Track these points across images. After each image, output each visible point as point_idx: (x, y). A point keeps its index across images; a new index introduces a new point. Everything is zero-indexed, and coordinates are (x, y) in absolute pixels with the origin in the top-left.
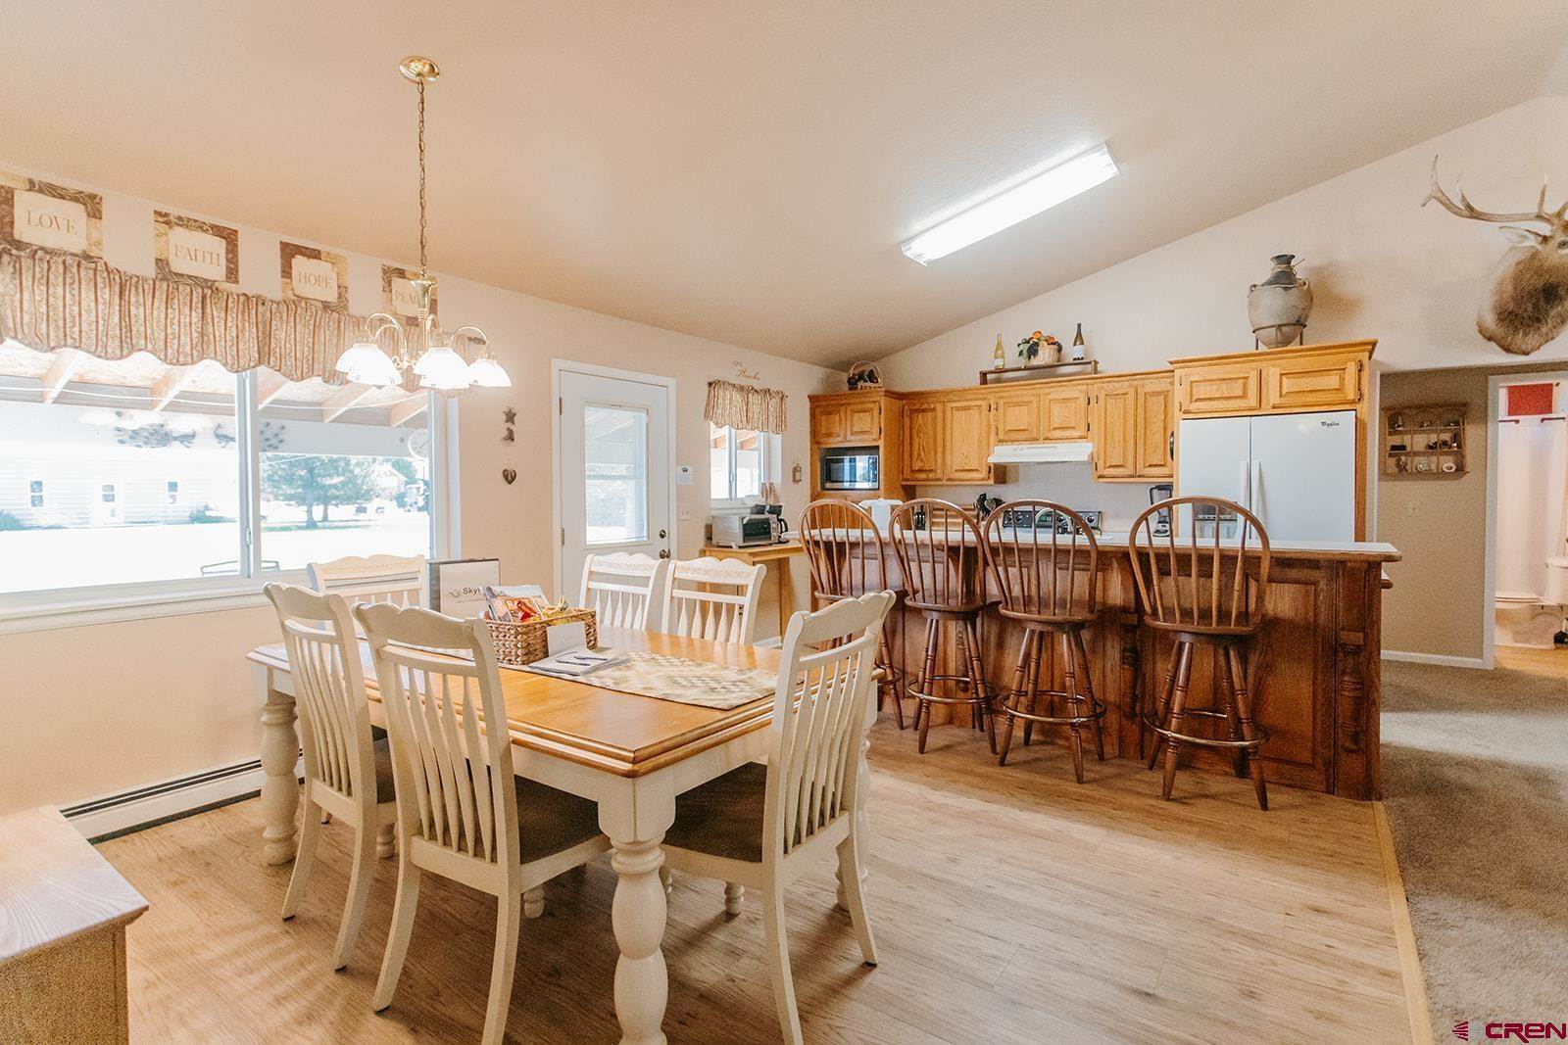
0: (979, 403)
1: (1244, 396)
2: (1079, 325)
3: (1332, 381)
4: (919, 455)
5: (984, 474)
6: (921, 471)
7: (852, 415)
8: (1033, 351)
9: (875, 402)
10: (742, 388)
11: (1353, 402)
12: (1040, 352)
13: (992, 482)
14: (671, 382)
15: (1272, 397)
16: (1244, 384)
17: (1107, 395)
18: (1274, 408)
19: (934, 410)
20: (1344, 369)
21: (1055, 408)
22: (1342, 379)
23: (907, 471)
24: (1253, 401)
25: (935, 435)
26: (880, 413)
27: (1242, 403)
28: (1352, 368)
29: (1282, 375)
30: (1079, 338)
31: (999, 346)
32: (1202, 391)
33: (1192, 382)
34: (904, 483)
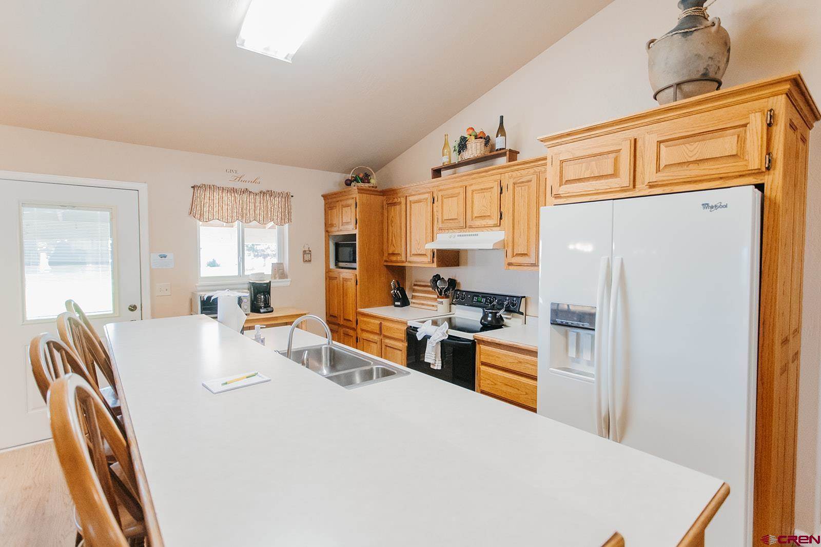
0: (426, 196)
1: (615, 175)
2: (502, 117)
3: (727, 144)
4: (392, 240)
5: (429, 258)
6: (393, 254)
7: (342, 209)
8: (463, 145)
9: (353, 198)
10: (233, 190)
11: (759, 172)
12: (469, 146)
13: (435, 265)
14: (143, 187)
15: (648, 172)
16: (616, 159)
17: (514, 184)
18: (651, 187)
19: (400, 203)
20: (745, 125)
21: (477, 196)
22: (741, 140)
23: (386, 254)
24: (624, 179)
25: (401, 223)
26: (356, 207)
27: (614, 183)
28: (757, 123)
29: (660, 142)
30: (501, 130)
31: (446, 145)
32: (571, 172)
33: (562, 162)
34: (385, 264)
